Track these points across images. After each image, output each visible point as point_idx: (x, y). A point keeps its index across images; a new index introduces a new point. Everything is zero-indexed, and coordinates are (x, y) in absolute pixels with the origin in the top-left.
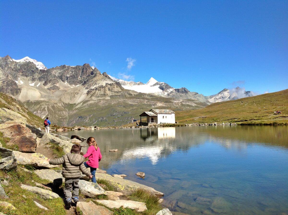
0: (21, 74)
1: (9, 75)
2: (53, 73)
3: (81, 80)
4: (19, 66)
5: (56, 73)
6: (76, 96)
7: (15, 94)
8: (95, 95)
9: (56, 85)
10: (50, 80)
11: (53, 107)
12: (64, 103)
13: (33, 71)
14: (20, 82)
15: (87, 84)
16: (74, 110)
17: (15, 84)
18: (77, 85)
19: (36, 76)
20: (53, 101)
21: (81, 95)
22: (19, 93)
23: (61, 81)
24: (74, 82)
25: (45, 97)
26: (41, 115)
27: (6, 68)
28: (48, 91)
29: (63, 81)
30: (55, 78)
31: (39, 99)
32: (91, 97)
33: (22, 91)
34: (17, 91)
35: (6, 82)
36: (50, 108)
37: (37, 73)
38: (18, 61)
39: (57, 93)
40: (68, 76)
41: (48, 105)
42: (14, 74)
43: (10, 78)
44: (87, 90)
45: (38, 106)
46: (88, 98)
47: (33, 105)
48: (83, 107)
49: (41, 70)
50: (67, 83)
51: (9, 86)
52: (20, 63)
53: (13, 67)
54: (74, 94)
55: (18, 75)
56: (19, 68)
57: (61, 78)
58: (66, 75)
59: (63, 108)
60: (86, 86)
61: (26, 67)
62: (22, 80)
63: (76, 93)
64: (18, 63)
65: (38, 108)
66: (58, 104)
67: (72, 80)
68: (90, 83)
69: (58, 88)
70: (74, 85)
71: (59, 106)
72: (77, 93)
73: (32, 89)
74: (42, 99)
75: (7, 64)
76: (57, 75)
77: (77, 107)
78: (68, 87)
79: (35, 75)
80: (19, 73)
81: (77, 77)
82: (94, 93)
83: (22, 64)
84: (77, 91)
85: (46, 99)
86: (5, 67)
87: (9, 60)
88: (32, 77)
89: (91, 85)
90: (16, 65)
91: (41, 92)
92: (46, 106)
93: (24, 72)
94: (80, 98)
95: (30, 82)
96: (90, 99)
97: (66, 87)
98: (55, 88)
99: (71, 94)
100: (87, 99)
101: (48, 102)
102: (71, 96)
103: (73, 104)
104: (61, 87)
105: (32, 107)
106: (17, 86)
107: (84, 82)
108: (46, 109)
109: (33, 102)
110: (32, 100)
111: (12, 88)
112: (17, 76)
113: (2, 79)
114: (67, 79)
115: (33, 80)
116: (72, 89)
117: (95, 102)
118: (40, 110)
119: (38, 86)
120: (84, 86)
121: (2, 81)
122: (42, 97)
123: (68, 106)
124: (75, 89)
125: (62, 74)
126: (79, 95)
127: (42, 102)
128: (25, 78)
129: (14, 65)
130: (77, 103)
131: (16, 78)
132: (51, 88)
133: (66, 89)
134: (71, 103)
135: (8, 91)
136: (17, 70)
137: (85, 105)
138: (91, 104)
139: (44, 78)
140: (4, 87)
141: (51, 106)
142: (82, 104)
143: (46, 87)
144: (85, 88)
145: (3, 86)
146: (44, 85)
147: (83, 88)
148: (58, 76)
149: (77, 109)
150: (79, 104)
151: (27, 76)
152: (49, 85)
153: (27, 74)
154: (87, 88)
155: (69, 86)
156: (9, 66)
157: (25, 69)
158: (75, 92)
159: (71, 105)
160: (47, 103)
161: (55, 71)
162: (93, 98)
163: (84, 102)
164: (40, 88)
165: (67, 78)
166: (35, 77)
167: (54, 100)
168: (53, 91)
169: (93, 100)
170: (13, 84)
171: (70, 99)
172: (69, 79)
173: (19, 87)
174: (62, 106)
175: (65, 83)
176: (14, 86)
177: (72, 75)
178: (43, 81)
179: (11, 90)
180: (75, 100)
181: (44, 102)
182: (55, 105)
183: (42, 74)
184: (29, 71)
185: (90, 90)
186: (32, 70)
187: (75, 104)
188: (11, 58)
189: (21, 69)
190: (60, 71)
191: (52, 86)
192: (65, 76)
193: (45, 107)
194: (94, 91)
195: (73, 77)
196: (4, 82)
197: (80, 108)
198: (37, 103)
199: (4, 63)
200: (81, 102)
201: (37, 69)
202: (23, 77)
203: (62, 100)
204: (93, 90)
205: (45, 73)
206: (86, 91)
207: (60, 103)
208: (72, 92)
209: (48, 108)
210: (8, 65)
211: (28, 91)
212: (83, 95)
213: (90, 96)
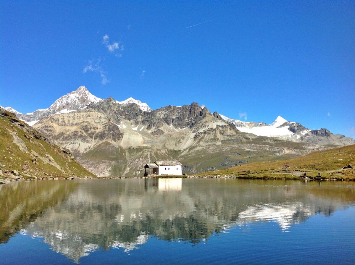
0: (124, 117)
1: (112, 119)
2: (157, 115)
3: (188, 122)
4: (121, 108)
5: (161, 115)
6: (182, 141)
7: (117, 139)
8: (203, 140)
9: (160, 129)
10: (154, 123)
11: (156, 154)
12: (168, 150)
13: (137, 114)
14: (123, 126)
15: (194, 126)
16: (180, 157)
17: (118, 128)
18: (183, 128)
19: (140, 118)
20: (156, 147)
21: (188, 139)
22: (121, 138)
23: (166, 124)
24: (180, 124)
25: (148, 143)
26: (143, 163)
27: (109, 111)
28: (152, 136)
29: (168, 124)
30: (160, 121)
31: (142, 145)
32: (199, 142)
33: (124, 136)
34: (118, 136)
35: (108, 126)
36: (153, 155)
37: (141, 116)
38: (121, 103)
39: (161, 138)
40: (174, 117)
41: (151, 151)
42: (117, 117)
43: (112, 122)
44: (195, 134)
45: (140, 153)
46: (196, 143)
47: (135, 152)
48: (189, 154)
49: (144, 112)
50: (172, 126)
51: (111, 131)
52: (122, 105)
53: (115, 110)
54: (180, 139)
55: (120, 118)
56: (122, 111)
57: (166, 120)
58: (171, 117)
59: (167, 155)
60: (193, 130)
61: (129, 109)
62: (124, 124)
63: (181, 138)
64: (120, 105)
65: (140, 155)
66: (162, 151)
67: (179, 122)
68: (198, 125)
69: (162, 132)
70: (180, 129)
71: (162, 153)
72: (183, 138)
73: (135, 134)
74: (145, 145)
75: (109, 106)
76: (161, 118)
77: (183, 155)
78: (174, 131)
79: (138, 118)
80: (122, 116)
81: (184, 119)
82: (203, 137)
83: (125, 106)
84: (183, 135)
85: (148, 145)
86: (107, 110)
87: (111, 102)
88: (135, 120)
89: (199, 128)
90: (119, 107)
91: (144, 137)
92: (149, 153)
93: (127, 115)
94: (186, 143)
95: (133, 126)
96: (197, 145)
97: (171, 131)
98: (159, 132)
99: (176, 138)
100: (193, 145)
101: (151, 148)
102: (176, 141)
103: (178, 151)
104: (165, 131)
105: (134, 154)
106: (119, 131)
107: (191, 124)
108: (149, 156)
109: (135, 148)
110: (134, 146)
111: (114, 133)
112: (119, 120)
113: (103, 123)
114: (172, 122)
115: (137, 123)
116: (178, 132)
117: (203, 148)
118: (142, 158)
119: (141, 130)
120: (191, 129)
121: (103, 126)
122: (144, 142)
123: (173, 153)
124: (181, 133)
125: (167, 116)
126: (185, 140)
127: (144, 148)
128: (128, 121)
129: (116, 107)
130: (182, 150)
131: (118, 121)
132: (155, 132)
133: (171, 133)
134: (175, 150)
135: (110, 136)
136: (120, 113)
137: (191, 151)
138: (198, 150)
139: (148, 121)
140: (106, 132)
141: (153, 153)
142: (188, 150)
143: (149, 132)
144: (192, 131)
145: (104, 131)
146: (148, 129)
147: (190, 132)
148: (163, 119)
149: (183, 156)
150: (184, 150)
151: (130, 119)
152: (153, 129)
153: (130, 117)
154: (194, 132)
155: (175, 129)
156: (112, 108)
157: (128, 112)
158: (181, 136)
159: (176, 151)
160: (150, 150)
161: (159, 112)
162: (201, 143)
163: (191, 148)
164: (143, 133)
165: (173, 120)
166: (138, 120)
167: (158, 145)
168: (157, 135)
169: (201, 146)
170: (115, 128)
171: (175, 145)
172: (174, 121)
173: (121, 132)
174: (166, 153)
175: (170, 127)
176: (116, 131)
177: (178, 116)
178: (147, 124)
179: (113, 135)
180: (181, 146)
181: (146, 148)
182: (158, 152)
183: (146, 117)
184: (132, 114)
185: (198, 134)
186: (135, 112)
187: (180, 151)
188: (114, 99)
189: (124, 111)
190: (165, 113)
191: (156, 130)
192: (170, 119)
193: (148, 155)
194: (203, 135)
195: (179, 119)
196: (106, 126)
197: (186, 155)
198: (140, 149)
199: (107, 106)
200: (188, 148)
201: (141, 111)
202: (126, 121)
203: (166, 146)
204: (202, 133)
205: (149, 116)
206: (193, 135)
207: (164, 150)
208: (177, 136)
209: (151, 155)
210: (110, 108)
211: (130, 136)
212: (189, 140)
213: (197, 141)
